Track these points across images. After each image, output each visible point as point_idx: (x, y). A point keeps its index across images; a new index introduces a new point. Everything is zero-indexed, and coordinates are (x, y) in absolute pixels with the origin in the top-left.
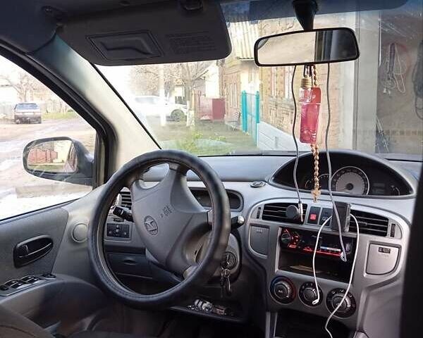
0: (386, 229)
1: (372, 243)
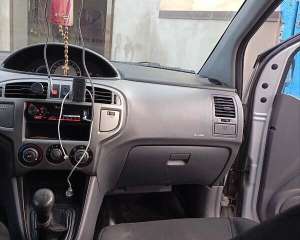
0: (111, 99)
1: (103, 109)
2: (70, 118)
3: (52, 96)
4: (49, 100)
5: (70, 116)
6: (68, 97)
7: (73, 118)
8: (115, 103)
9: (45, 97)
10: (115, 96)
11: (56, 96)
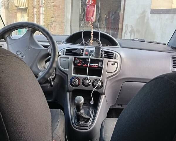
0: (113, 56)
1: (109, 61)
2: (93, 65)
3: (86, 55)
4: (84, 57)
5: (93, 64)
6: (92, 56)
7: (95, 65)
8: (115, 59)
9: (82, 56)
10: (115, 55)
11: (87, 55)
